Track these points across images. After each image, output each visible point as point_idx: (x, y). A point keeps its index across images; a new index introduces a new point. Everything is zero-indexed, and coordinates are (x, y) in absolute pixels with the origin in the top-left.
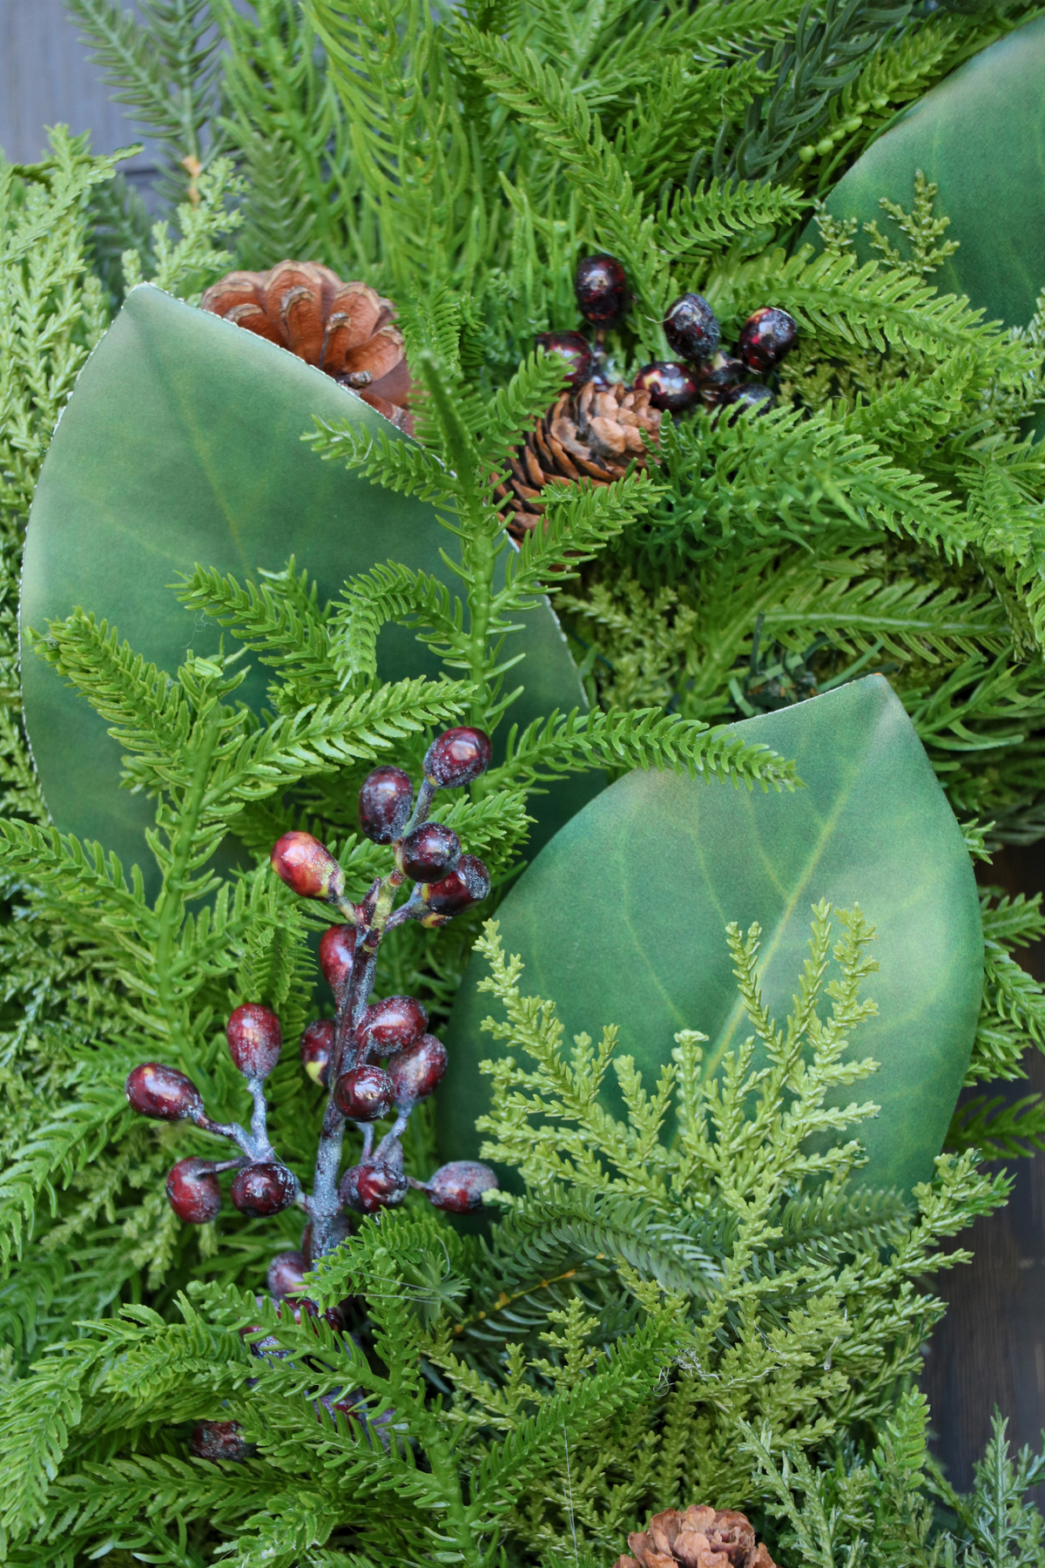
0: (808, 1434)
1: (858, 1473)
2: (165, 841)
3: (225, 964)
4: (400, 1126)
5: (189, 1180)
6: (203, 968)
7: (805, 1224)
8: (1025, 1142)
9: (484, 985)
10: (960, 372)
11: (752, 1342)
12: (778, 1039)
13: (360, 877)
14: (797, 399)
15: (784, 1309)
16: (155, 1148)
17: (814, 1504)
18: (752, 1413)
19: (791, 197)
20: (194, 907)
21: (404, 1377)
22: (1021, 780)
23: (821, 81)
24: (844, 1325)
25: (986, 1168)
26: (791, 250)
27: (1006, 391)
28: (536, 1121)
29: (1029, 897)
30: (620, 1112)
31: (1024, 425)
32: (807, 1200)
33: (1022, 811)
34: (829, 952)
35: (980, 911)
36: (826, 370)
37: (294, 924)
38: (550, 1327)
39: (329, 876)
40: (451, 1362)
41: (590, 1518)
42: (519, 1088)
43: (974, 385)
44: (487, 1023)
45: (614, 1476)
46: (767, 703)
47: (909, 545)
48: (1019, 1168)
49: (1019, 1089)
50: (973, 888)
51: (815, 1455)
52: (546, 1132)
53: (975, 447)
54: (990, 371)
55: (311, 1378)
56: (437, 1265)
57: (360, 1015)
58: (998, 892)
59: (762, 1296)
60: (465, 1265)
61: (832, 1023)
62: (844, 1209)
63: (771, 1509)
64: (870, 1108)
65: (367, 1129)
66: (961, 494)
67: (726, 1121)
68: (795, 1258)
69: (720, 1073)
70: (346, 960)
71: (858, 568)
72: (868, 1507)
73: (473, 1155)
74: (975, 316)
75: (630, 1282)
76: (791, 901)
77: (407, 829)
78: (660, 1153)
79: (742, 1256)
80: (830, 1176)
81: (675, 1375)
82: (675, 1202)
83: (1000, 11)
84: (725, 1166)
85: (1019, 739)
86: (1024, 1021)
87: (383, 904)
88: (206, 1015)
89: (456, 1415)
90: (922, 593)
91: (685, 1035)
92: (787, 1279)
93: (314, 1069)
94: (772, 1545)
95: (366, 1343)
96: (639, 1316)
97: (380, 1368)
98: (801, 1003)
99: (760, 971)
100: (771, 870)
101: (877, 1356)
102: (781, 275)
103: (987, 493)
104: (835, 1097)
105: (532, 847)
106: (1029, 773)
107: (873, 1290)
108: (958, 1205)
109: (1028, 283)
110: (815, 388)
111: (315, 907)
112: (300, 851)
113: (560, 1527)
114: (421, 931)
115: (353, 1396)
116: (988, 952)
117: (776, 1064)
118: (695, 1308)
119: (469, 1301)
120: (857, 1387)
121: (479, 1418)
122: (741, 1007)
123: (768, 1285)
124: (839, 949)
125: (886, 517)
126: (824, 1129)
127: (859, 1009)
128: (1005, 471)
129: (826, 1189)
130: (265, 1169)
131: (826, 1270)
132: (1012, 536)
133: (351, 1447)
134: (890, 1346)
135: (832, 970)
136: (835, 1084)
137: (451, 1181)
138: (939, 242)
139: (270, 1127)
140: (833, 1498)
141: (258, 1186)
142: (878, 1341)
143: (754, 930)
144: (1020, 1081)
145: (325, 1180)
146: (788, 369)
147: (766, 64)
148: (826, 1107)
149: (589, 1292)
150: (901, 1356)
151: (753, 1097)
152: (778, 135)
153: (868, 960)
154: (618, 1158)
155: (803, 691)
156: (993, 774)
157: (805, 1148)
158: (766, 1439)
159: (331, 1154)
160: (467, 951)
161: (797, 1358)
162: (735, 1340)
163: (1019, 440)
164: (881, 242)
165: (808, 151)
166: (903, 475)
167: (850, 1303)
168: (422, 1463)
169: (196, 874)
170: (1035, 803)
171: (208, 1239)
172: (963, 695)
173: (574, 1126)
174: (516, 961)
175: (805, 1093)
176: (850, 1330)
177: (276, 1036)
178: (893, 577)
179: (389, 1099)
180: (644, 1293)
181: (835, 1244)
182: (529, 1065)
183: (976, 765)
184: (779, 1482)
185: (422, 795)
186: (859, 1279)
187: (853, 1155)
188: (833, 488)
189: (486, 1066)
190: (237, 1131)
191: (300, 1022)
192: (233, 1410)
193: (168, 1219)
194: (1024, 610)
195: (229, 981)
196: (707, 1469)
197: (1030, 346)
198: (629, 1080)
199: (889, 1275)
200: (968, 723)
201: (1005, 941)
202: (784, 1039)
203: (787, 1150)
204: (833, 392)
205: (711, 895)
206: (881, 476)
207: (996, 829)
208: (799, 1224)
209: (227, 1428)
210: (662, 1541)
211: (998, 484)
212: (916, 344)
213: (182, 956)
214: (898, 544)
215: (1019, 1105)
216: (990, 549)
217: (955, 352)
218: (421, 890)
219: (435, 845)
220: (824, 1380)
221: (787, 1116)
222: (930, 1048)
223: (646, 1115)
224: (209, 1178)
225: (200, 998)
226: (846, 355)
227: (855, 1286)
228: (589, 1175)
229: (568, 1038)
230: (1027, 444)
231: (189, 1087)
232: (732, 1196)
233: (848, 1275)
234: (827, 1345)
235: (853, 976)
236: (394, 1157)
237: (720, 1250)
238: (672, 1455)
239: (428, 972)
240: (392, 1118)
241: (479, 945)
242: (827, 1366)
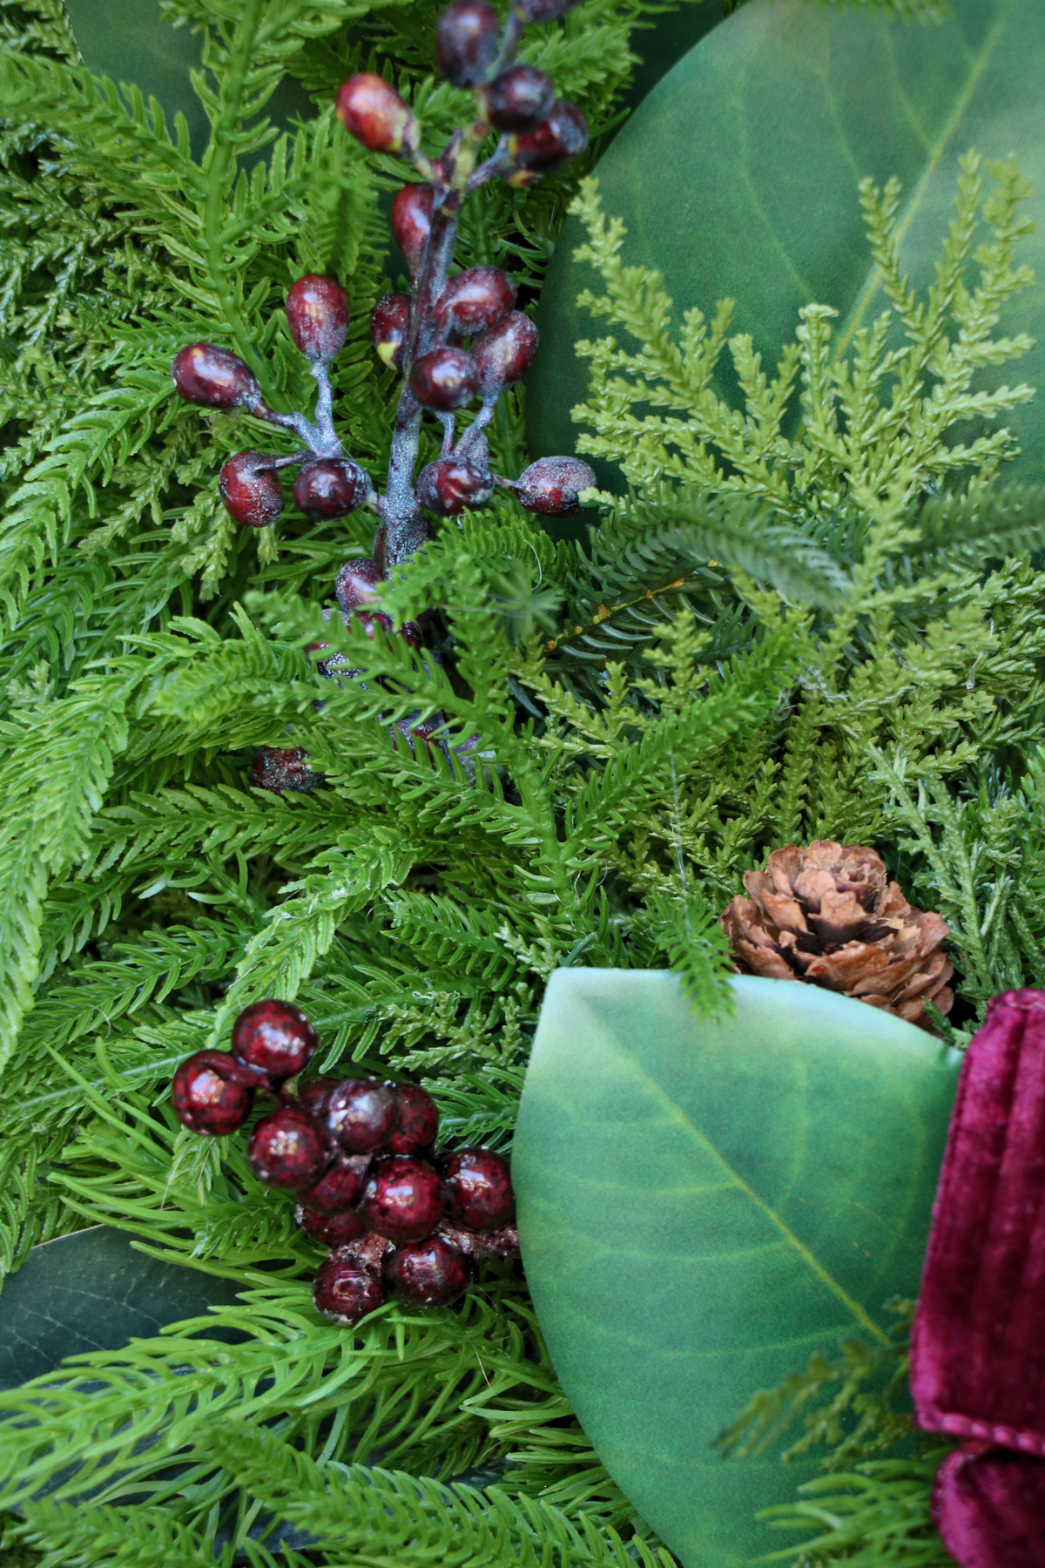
0: (947, 761)
1: (1004, 803)
2: (212, 83)
3: (284, 229)
4: (485, 416)
5: (245, 477)
6: (259, 233)
7: (947, 525)
9: (581, 254)
11: (885, 659)
12: (918, 313)
13: (437, 127)
15: (922, 621)
16: (206, 440)
17: (954, 839)
18: (885, 738)
20: (247, 162)
21: (491, 700)
24: (990, 638)
28: (640, 410)
30: (736, 399)
32: (949, 498)
34: (978, 212)
37: (363, 185)
38: (656, 643)
39: (402, 126)
40: (541, 683)
41: (701, 855)
42: (621, 372)
44: (584, 298)
45: (727, 809)
51: (955, 784)
52: (651, 423)
55: (386, 700)
56: (527, 574)
57: (438, 289)
59: (898, 607)
60: (557, 574)
61: (981, 294)
62: (990, 507)
63: (905, 844)
64: (1024, 391)
65: (448, 420)
67: (855, 410)
68: (935, 564)
69: (851, 354)
70: (422, 224)
72: (1015, 841)
73: (569, 450)
75: (746, 594)
76: (936, 152)
77: (491, 71)
78: (782, 446)
79: (874, 561)
80: (976, 470)
81: (797, 697)
82: (798, 502)
84: (856, 461)
87: (464, 159)
88: (262, 288)
89: (549, 741)
91: (812, 309)
92: (926, 588)
93: (387, 350)
94: (906, 884)
95: (448, 661)
96: (756, 631)
97: (463, 689)
98: (946, 272)
99: (898, 235)
100: (911, 114)
101: (1028, 673)
104: (983, 379)
105: (636, 90)
107: (1024, 598)
111: (386, 164)
112: (368, 97)
113: (667, 866)
114: (508, 191)
115: (433, 720)
117: (916, 343)
118: (820, 621)
119: (564, 614)
120: (1004, 708)
121: (575, 745)
122: (876, 277)
123: (904, 595)
124: (989, 209)
126: (970, 416)
127: (1011, 278)
129: (972, 485)
130: (331, 465)
131: (970, 577)
133: (430, 777)
135: (982, 233)
136: (983, 365)
137: (542, 480)
139: (337, 417)
140: (975, 831)
141: (323, 484)
142: (1029, 657)
143: (893, 186)
145: (400, 477)
148: (972, 391)
149: (700, 603)
151: (889, 380)
153: (1024, 221)
154: (733, 452)
157: (948, 438)
158: (900, 767)
159: (407, 448)
160: (561, 214)
161: (935, 676)
162: (865, 656)
167: (998, 613)
168: (512, 795)
169: (249, 123)
171: (267, 544)
173: (684, 416)
174: (617, 226)
175: (950, 375)
176: (997, 644)
177: (343, 313)
179: (472, 385)
180: (762, 605)
181: (981, 549)
182: (630, 345)
184: (915, 814)
185: (509, 31)
186: (1008, 586)
187: (1003, 446)
189: (583, 347)
190: (299, 421)
191: (369, 297)
192: (298, 736)
193: (222, 522)
195: (289, 249)
196: (833, 800)
198: (746, 363)
202: (925, 313)
203: (927, 441)
205: (842, 147)
208: (939, 526)
209: (291, 755)
210: (782, 881)
213: (234, 219)
218: (508, 144)
219: (524, 90)
220: (966, 701)
221: (927, 402)
223: (765, 402)
224: (268, 474)
225: (255, 269)
227: (1003, 595)
228: (700, 472)
229: (677, 314)
231: (244, 371)
232: (863, 495)
233: (995, 582)
234: (970, 661)
235: (1006, 240)
236: (479, 451)
237: (848, 554)
238: (794, 785)
239: (516, 238)
240: (476, 407)
241: (575, 207)
242: (970, 685)
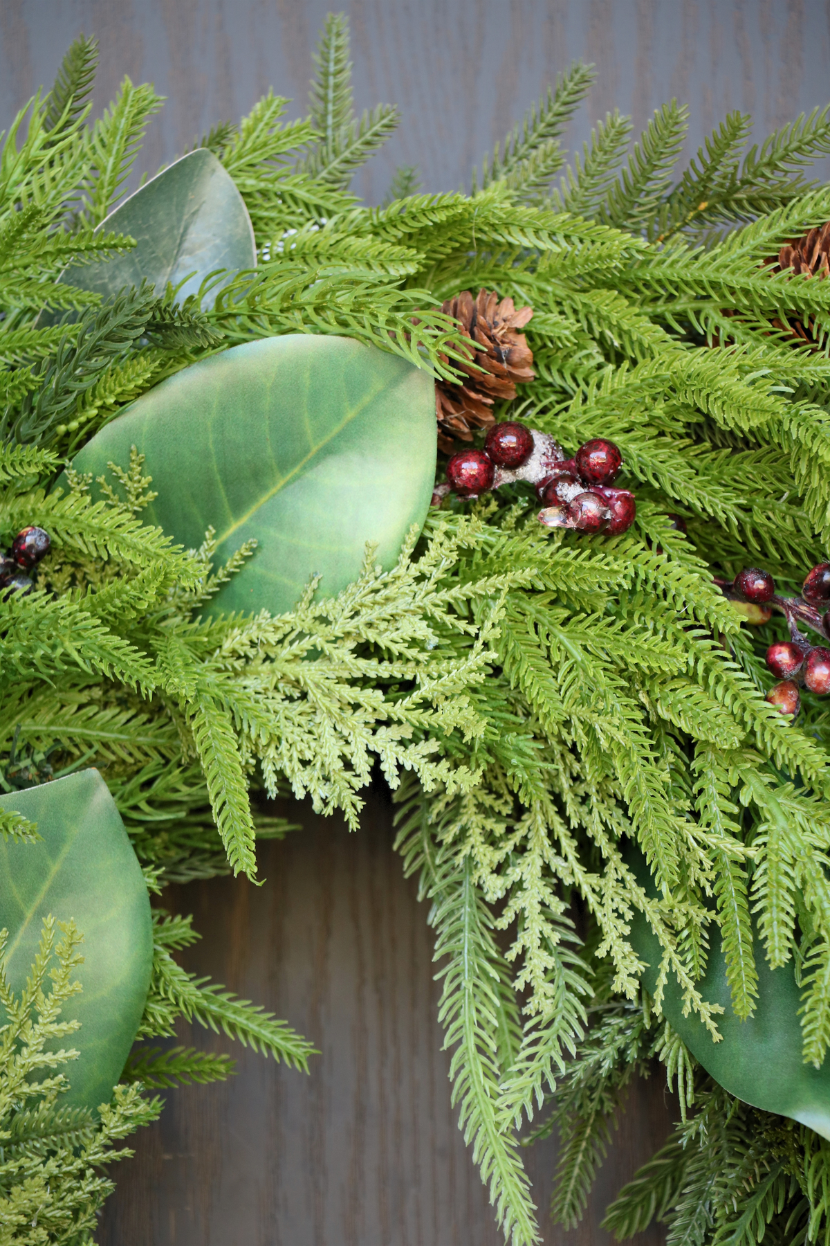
8: (172, 1077)
10: (155, 576)
14: (49, 587)
19: (50, 457)
22: (183, 841)
23: (72, 384)
25: (146, 1095)
26: (49, 490)
27: (184, 589)
29: (184, 917)
31: (195, 612)
33: (182, 861)
35: (152, 925)
36: (68, 569)
43: (164, 585)
46: (20, 783)
47: (118, 685)
48: (167, 1094)
49: (171, 1042)
50: (148, 911)
53: (163, 624)
54: (175, 576)
58: (164, 913)
66: (152, 654)
71: (84, 698)
74: (166, 541)
83: (188, 349)
85: (182, 815)
86: (176, 999)
90: (125, 716)
102: (42, 506)
103: (169, 655)
106: (188, 836)
108: (126, 1119)
109: (201, 521)
110: (61, 580)
116: (156, 953)
125: (103, 667)
128: (182, 641)
132: (185, 683)
134: (76, 1211)
138: (144, 492)
144: (172, 1038)
146: (43, 567)
147: (37, 371)
150: (83, 1218)
152: (43, 417)
155: (44, 777)
156: (165, 836)
163: (191, 622)
164: (107, 490)
165: (62, 429)
166: (116, 640)
170: (191, 856)
172: (148, 784)
178: (106, 705)
183: (154, 830)
188: (70, 647)
194: (190, 731)
197: (200, 561)
199: (79, 1164)
200: (150, 802)
201: (167, 946)
204: (72, 584)
206: (102, 640)
207: (165, 872)
211: (176, 649)
212: (128, 556)
214: (109, 684)
215: (170, 1053)
216: (170, 691)
217: (152, 563)
222: (114, 1015)
226: (81, 560)
230: (196, 624)
